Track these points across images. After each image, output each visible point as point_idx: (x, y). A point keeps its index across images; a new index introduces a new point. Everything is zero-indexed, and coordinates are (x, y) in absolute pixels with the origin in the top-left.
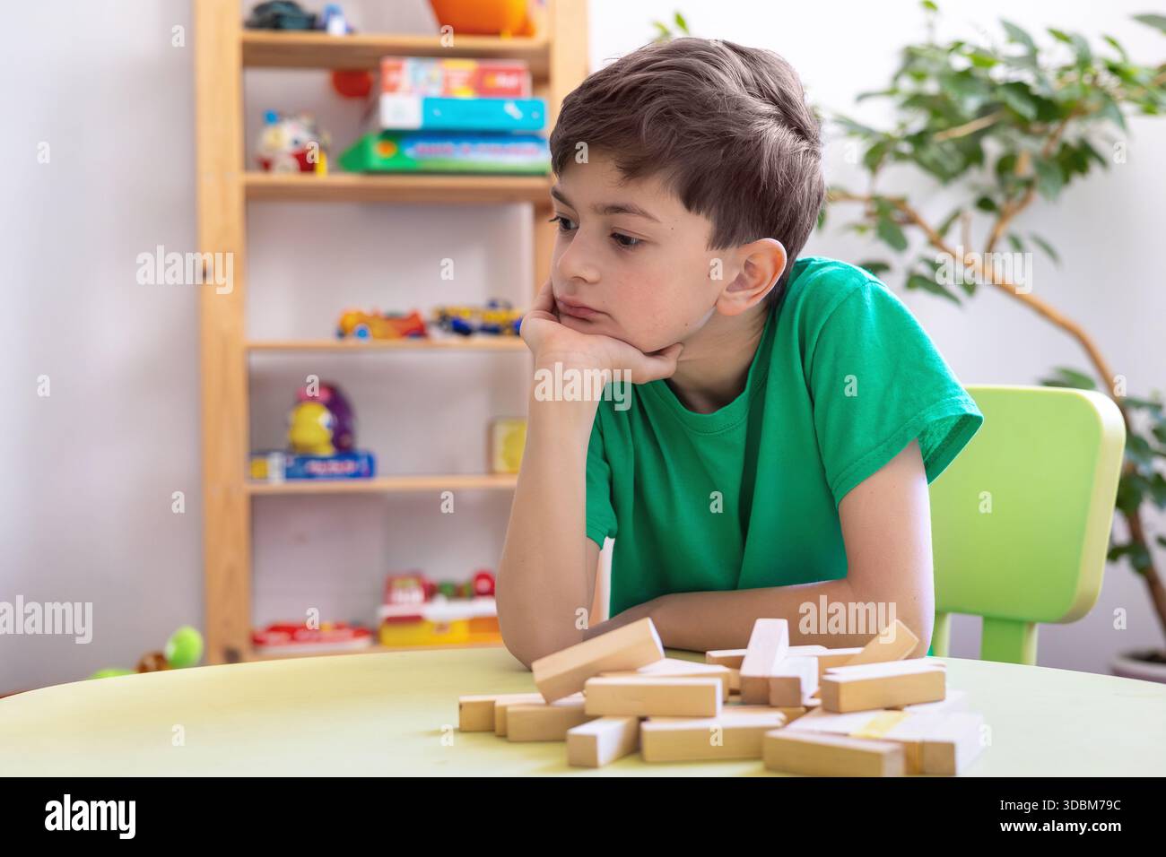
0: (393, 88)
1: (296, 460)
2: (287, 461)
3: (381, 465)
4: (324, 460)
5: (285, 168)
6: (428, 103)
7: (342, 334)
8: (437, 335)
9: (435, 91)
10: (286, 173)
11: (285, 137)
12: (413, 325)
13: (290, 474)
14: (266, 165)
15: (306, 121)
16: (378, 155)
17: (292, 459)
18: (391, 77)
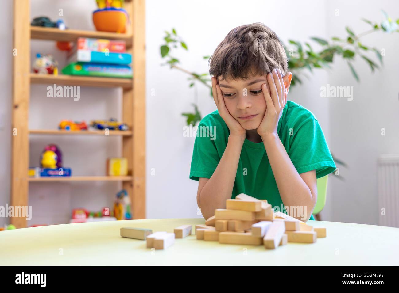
0: (82, 48)
1: (44, 170)
2: (41, 170)
3: (73, 173)
4: (54, 170)
5: (43, 73)
6: (93, 53)
7: (60, 128)
8: (92, 130)
9: (96, 50)
10: (43, 75)
11: (44, 62)
12: (83, 126)
13: (42, 175)
14: (36, 72)
15: (50, 57)
16: (76, 69)
17: (43, 169)
18: (81, 44)
